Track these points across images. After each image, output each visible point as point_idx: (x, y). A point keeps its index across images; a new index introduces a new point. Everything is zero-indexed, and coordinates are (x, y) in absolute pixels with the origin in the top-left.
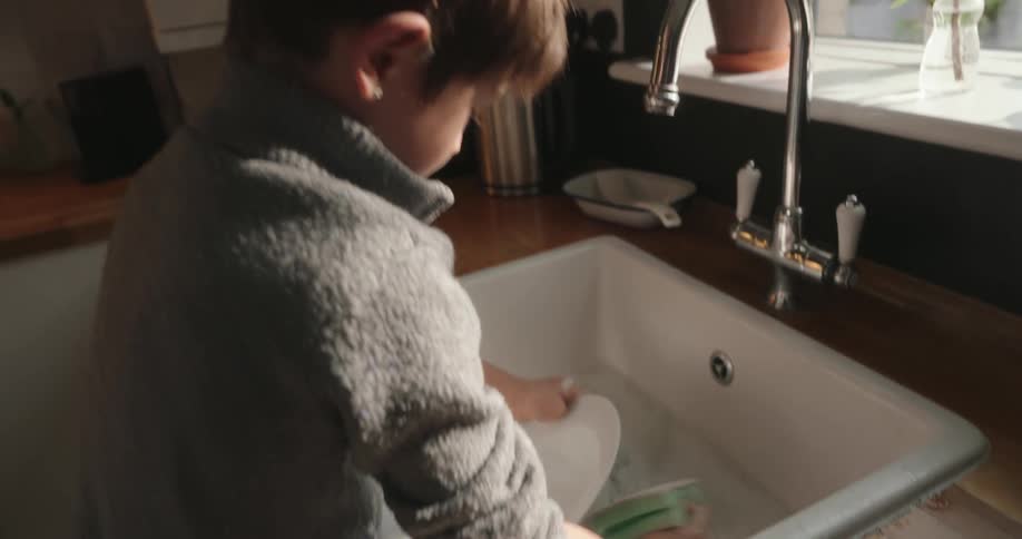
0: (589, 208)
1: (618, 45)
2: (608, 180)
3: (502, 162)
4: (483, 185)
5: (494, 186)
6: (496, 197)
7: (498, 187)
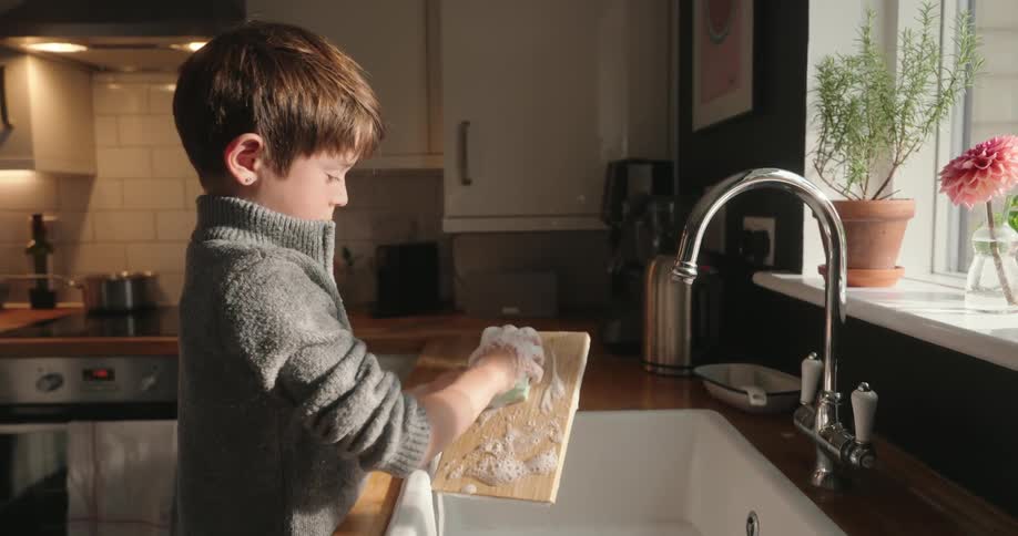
0: (712, 388)
1: (770, 260)
2: (737, 371)
3: (660, 345)
4: (644, 362)
5: (652, 364)
6: (652, 373)
7: (655, 365)
